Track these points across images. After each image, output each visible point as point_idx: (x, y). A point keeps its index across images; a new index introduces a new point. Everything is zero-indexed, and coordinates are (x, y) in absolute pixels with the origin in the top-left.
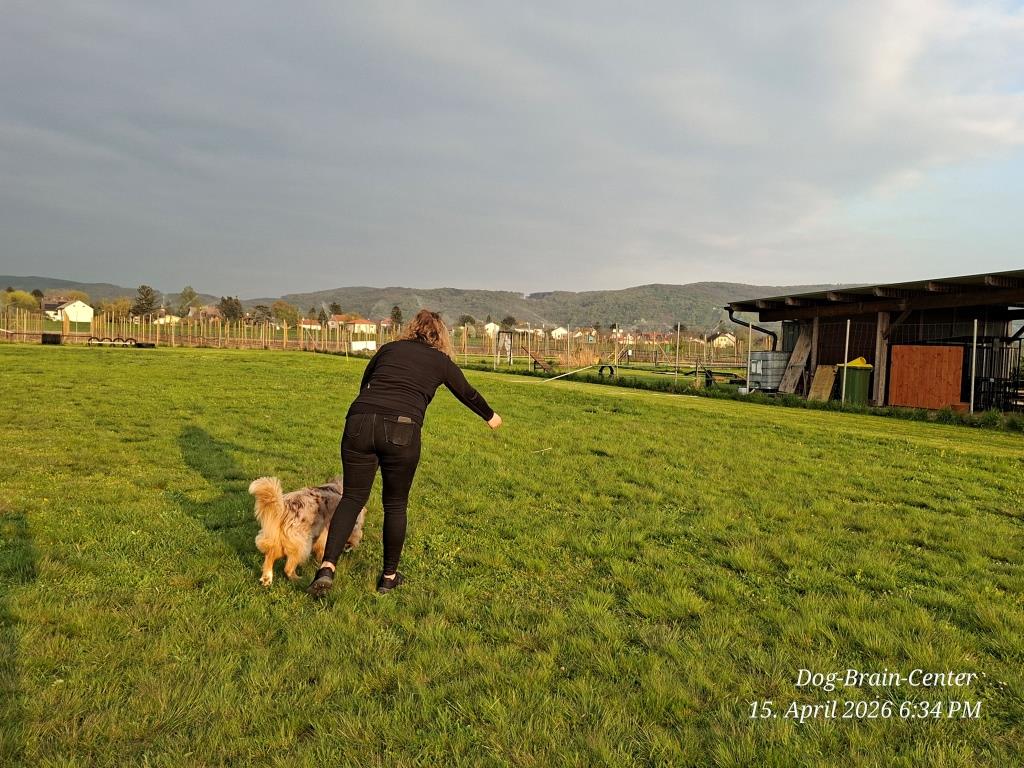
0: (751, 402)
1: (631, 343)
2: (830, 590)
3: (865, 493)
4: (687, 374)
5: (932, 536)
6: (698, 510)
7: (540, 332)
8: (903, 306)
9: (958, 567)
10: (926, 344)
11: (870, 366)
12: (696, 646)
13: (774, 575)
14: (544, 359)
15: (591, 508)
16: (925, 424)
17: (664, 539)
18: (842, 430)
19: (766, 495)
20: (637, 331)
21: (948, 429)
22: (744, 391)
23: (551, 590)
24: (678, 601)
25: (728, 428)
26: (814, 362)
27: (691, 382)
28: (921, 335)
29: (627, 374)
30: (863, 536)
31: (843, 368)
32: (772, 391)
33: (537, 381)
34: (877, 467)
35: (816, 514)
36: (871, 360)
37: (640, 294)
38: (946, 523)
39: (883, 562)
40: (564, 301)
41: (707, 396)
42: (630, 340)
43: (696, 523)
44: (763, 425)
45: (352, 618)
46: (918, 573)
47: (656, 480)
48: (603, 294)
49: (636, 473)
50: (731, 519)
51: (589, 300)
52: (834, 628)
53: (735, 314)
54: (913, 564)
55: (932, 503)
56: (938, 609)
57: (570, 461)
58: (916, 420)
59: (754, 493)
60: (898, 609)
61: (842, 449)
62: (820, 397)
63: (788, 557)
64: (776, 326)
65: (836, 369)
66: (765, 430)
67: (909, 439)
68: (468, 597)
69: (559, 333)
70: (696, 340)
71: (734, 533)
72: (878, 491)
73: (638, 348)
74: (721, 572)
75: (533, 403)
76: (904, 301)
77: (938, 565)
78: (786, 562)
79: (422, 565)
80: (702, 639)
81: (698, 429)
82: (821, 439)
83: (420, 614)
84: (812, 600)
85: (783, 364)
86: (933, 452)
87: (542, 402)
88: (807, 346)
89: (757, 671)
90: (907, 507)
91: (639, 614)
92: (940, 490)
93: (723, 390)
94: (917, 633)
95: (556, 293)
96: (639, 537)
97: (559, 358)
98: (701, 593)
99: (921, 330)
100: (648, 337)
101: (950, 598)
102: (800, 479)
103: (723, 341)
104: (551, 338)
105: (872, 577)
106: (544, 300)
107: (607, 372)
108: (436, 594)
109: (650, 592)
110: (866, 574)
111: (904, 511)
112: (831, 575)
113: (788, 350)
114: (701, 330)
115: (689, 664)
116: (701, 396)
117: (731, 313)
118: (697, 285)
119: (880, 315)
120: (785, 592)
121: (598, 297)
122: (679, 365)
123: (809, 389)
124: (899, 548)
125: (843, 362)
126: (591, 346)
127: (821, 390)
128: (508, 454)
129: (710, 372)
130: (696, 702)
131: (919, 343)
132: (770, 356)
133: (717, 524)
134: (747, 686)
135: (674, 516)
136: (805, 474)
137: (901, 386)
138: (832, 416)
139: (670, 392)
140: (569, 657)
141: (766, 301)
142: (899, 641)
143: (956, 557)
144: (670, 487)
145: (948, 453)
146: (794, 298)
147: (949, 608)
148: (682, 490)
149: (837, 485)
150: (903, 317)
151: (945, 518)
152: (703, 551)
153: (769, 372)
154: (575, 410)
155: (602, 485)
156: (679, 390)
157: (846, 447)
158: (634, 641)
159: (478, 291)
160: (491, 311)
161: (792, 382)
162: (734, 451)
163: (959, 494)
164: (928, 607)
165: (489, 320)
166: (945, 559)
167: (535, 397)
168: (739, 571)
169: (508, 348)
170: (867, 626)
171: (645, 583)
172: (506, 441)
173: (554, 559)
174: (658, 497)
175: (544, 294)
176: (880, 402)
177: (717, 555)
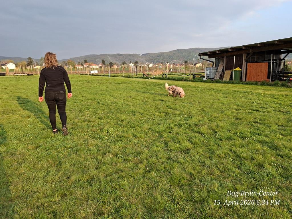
0: (206, 82)
1: (172, 67)
2: (230, 139)
3: (240, 108)
4: (188, 75)
5: (260, 120)
6: (190, 116)
7: (146, 65)
8: (250, 51)
9: (268, 129)
10: (258, 62)
11: (241, 70)
12: (189, 159)
13: (213, 135)
14: (146, 73)
15: (158, 117)
16: (257, 86)
17: (180, 125)
18: (233, 89)
19: (211, 110)
20: (174, 64)
21: (264, 87)
22: (204, 79)
23: (145, 143)
24: (183, 145)
25: (199, 90)
26: (224, 70)
27: (189, 78)
28: (256, 59)
29: (170, 76)
30: (240, 121)
31: (233, 71)
32: (212, 79)
33: (144, 80)
34: (243, 100)
35: (225, 115)
36: (241, 68)
37: (174, 53)
38: (264, 116)
39: (246, 129)
40: (152, 56)
41: (194, 81)
42: (172, 66)
43: (189, 120)
44: (210, 89)
45: (83, 156)
46: (256, 132)
47: (178, 108)
48: (163, 53)
49: (172, 106)
50: (200, 118)
51: (160, 55)
52: (231, 150)
53: (202, 57)
54: (255, 129)
55: (260, 109)
56: (263, 143)
57: (152, 103)
58: (254, 85)
59: (207, 110)
60: (251, 143)
61: (233, 95)
62: (227, 80)
63: (217, 129)
64: (213, 60)
65: (231, 71)
66: (210, 90)
67: (253, 91)
68: (119, 147)
69: (151, 65)
70: (191, 65)
71: (201, 122)
72: (244, 107)
73: (174, 69)
74: (197, 135)
75: (142, 86)
76: (251, 50)
77: (262, 129)
78: (216, 130)
79: (106, 138)
80: (191, 156)
81: (190, 91)
82: (227, 92)
83: (104, 154)
84: (224, 142)
85: (216, 71)
86: (259, 94)
87: (145, 86)
88: (223, 65)
89: (207, 167)
90: (252, 111)
91: (171, 150)
92: (262, 105)
93: (198, 79)
94: (257, 151)
95: (150, 53)
96: (172, 125)
97: (151, 73)
98: (191, 142)
99: (256, 58)
100: (177, 65)
101: (266, 139)
102: (221, 104)
103: (198, 65)
104: (149, 67)
105: (243, 134)
106: (146, 56)
107: (164, 76)
108: (109, 147)
109: (175, 142)
110: (241, 133)
111: (252, 113)
112: (230, 134)
113: (217, 66)
114: (192, 62)
115: (186, 165)
116: (192, 81)
117: (200, 56)
118: (190, 49)
119: (244, 54)
120: (216, 140)
121: (162, 54)
122: (186, 73)
123: (223, 78)
124: (251, 124)
125: (233, 69)
126: (160, 69)
127: (227, 78)
128: (134, 102)
129: (194, 74)
130: (188, 178)
131: (255, 62)
132: (212, 68)
133: (196, 120)
134: (204, 172)
135: (183, 118)
136: (222, 103)
137: (250, 75)
138: (230, 85)
139: (183, 81)
140: (150, 165)
141: (210, 52)
142: (251, 154)
143: (268, 126)
144: (182, 110)
145: (264, 94)
146: (218, 51)
147: (266, 142)
148: (186, 110)
149: (231, 106)
150: (251, 54)
151: (264, 114)
152: (191, 128)
153: (212, 73)
154: (155, 88)
155: (162, 110)
156: (185, 80)
157: (234, 94)
158: (170, 158)
159: (127, 54)
160: (131, 60)
161: (218, 76)
162: (201, 97)
163: (268, 106)
164: (260, 142)
165: (130, 63)
166: (264, 127)
167: (143, 84)
168: (202, 134)
169: (136, 70)
170: (241, 150)
171: (173, 140)
172: (134, 98)
173: (146, 134)
174: (178, 112)
175: (146, 54)
176: (244, 80)
177: (196, 129)
